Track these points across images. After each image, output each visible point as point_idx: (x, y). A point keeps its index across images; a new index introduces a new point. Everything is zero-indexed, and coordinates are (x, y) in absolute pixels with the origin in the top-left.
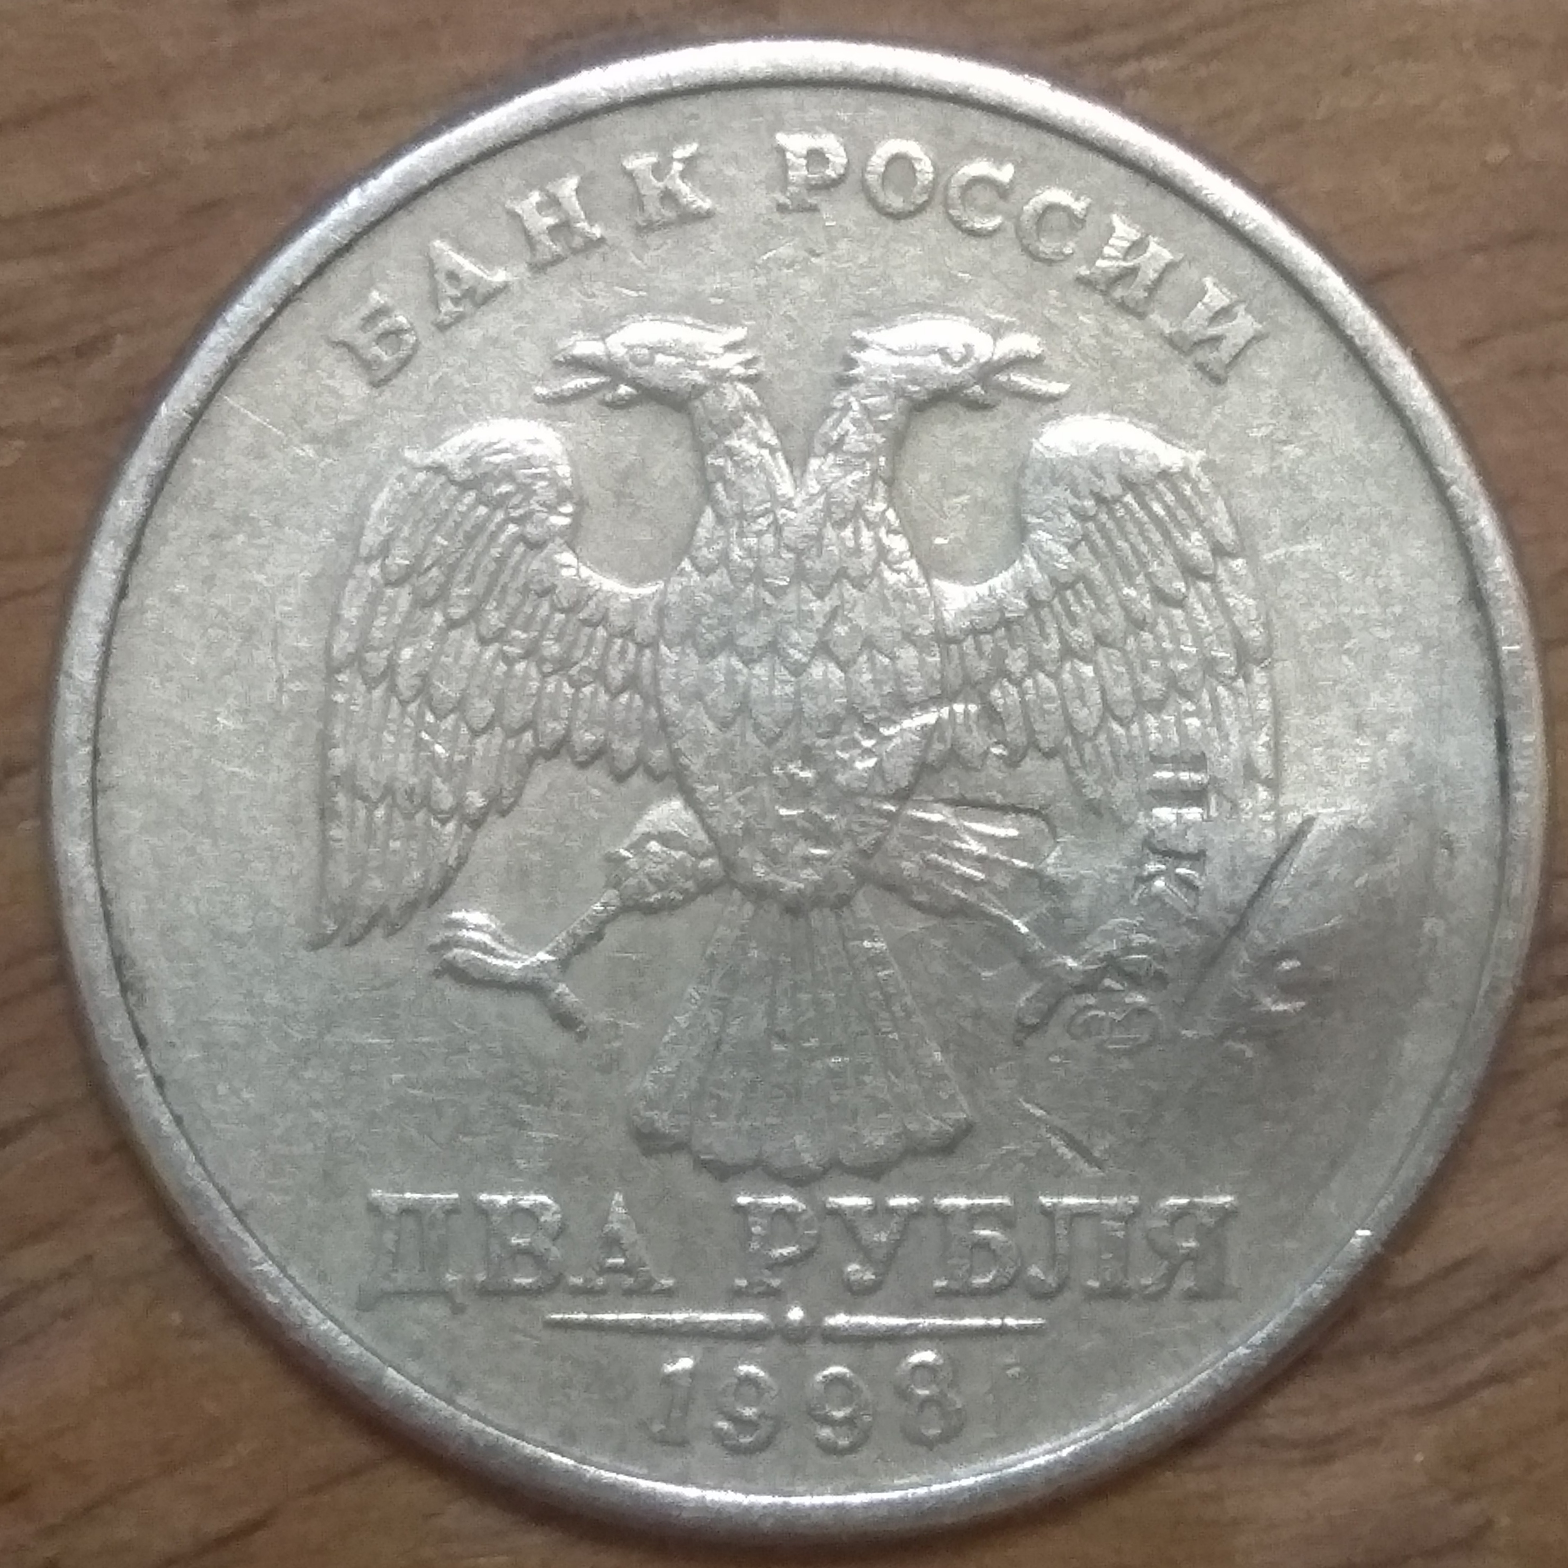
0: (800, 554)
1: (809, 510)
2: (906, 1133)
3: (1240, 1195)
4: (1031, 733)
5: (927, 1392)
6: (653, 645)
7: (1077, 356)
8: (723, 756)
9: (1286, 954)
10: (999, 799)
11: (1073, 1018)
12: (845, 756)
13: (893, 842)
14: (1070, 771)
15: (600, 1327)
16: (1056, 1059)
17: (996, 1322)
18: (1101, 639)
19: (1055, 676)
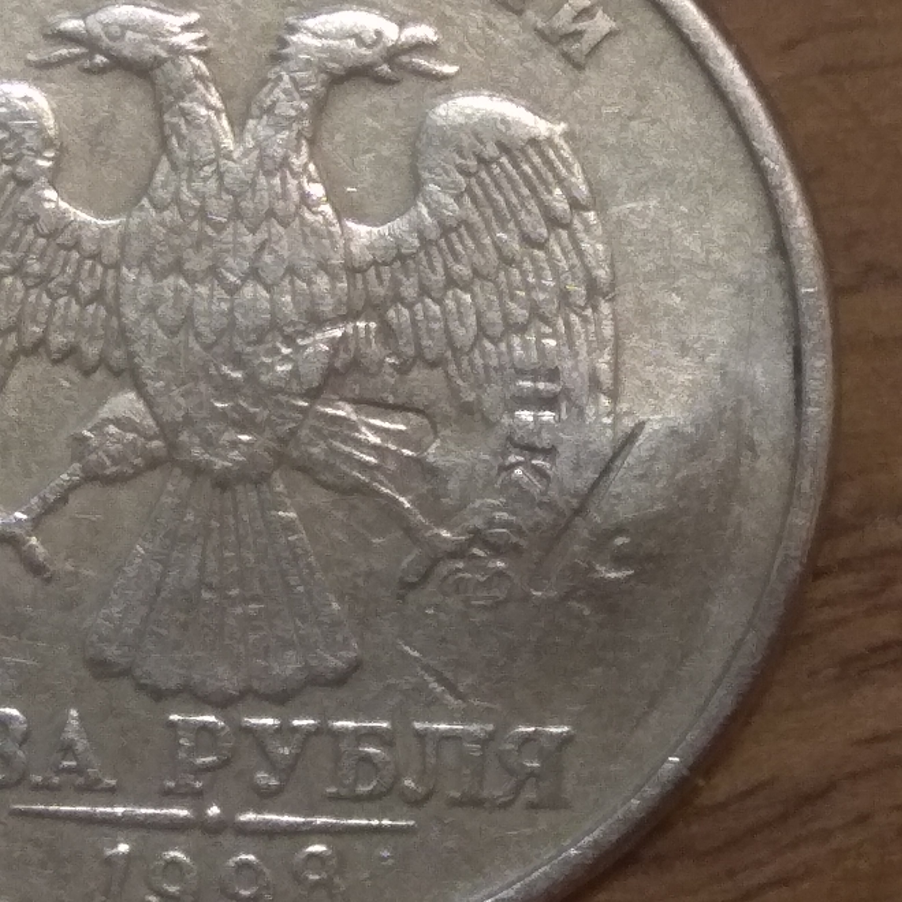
0: (236, 196)
1: (245, 161)
2: (307, 666)
3: (575, 725)
4: (419, 347)
5: (317, 877)
6: (116, 266)
7: (466, 44)
8: (169, 358)
9: (620, 531)
10: (391, 400)
11: (446, 578)
12: (267, 360)
13: (304, 433)
14: (448, 377)
15: (56, 816)
16: (430, 611)
17: (375, 822)
18: (476, 273)
19: (439, 301)
